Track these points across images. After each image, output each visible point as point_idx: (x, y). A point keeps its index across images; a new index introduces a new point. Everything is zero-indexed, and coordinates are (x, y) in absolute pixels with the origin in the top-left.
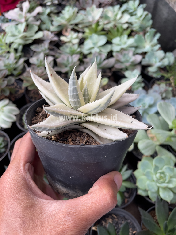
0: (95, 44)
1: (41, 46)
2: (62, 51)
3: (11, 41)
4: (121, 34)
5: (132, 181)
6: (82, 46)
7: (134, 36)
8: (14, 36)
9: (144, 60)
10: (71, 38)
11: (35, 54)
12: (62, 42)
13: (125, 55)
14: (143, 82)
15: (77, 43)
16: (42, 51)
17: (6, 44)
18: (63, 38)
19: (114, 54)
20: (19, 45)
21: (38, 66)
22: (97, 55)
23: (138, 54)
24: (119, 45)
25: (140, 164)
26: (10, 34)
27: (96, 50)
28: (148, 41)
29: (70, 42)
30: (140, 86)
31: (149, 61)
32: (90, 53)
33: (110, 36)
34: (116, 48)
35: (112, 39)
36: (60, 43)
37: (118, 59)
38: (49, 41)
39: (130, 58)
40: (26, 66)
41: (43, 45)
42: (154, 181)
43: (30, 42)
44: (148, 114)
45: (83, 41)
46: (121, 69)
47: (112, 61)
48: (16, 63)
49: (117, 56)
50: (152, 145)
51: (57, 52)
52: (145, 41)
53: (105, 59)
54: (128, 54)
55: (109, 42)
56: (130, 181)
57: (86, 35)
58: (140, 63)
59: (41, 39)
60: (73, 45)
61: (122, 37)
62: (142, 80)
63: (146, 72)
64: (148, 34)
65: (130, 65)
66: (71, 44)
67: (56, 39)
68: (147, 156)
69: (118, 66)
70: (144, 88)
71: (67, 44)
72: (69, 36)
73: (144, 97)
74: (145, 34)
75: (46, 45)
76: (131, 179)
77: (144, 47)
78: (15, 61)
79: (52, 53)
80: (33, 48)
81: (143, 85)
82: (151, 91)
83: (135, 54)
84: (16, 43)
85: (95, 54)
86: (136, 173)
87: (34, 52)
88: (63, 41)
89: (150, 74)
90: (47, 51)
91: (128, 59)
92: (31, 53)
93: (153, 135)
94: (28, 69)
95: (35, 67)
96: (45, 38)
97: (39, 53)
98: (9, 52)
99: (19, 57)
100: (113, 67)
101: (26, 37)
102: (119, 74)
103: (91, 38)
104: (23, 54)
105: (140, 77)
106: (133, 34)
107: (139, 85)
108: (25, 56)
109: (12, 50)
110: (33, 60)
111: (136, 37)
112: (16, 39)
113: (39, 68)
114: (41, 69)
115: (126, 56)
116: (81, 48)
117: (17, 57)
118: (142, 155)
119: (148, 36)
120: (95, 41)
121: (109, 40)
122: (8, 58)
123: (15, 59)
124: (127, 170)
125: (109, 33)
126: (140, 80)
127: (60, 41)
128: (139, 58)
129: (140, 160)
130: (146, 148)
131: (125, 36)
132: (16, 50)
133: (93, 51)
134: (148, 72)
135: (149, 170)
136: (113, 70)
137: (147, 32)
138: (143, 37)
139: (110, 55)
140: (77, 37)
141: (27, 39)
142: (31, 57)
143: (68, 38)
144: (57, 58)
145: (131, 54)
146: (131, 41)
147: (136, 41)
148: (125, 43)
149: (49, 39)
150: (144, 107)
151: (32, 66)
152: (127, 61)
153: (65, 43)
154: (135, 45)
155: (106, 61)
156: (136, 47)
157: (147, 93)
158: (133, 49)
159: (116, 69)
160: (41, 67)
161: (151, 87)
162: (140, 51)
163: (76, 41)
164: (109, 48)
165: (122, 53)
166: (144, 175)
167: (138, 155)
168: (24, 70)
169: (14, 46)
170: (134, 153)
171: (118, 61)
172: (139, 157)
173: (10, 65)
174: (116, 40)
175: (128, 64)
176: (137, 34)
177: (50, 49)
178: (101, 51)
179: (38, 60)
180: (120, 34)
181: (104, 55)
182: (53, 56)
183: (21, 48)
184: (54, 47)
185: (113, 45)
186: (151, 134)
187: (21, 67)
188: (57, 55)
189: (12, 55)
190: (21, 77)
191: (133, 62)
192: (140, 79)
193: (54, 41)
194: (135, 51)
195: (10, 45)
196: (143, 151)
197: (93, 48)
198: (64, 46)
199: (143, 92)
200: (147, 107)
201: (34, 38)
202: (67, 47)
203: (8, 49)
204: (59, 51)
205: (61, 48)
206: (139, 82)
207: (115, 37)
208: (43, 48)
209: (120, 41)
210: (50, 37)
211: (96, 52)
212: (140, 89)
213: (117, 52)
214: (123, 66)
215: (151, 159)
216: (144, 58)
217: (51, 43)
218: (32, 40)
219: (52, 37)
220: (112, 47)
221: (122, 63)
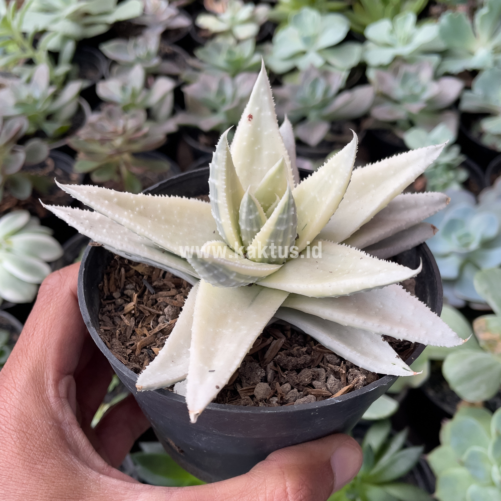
0: (309, 40)
1: (136, 46)
2: (202, 61)
3: (41, 28)
4: (397, 11)
5: (421, 483)
6: (267, 46)
7: (438, 16)
8: (48, 10)
9: (467, 94)
10: (233, 19)
11: (115, 69)
12: (203, 34)
13: (405, 78)
14: (463, 165)
15: (251, 37)
16: (139, 60)
17: (24, 34)
18: (205, 21)
19: (371, 74)
20: (66, 38)
21: (126, 109)
22: (314, 74)
23: (448, 75)
24: (388, 45)
25: (448, 430)
26: (35, 5)
27: (314, 60)
28: (483, 34)
29: (229, 32)
30: (455, 179)
31: (486, 97)
32: (294, 70)
33: (360, 17)
34: (377, 56)
35: (364, 27)
36: (197, 38)
37: (384, 89)
38: (160, 30)
39: (424, 89)
40: (86, 107)
41: (140, 40)
42: (493, 484)
43: (100, 29)
44: (478, 268)
45: (269, 29)
46: (394, 123)
47: (363, 96)
48: (55, 96)
49: (381, 80)
50: (490, 368)
51: (185, 66)
52: (475, 34)
53: (340, 91)
54: (417, 74)
55: (355, 37)
56: (416, 483)
57: (280, 10)
58: (457, 102)
59: (137, 22)
60: (239, 41)
61: (399, 19)
62: (462, 158)
63: (474, 135)
64: (484, 11)
65: (423, 111)
66: (231, 41)
67: (183, 22)
68: (472, 405)
69: (383, 113)
70: (466, 185)
71: (219, 40)
72: (227, 16)
73: (466, 213)
74: (473, 11)
75: (151, 42)
76: (418, 476)
77: (472, 54)
78: (52, 90)
79: (170, 67)
80: (109, 49)
81: (463, 175)
82: (489, 196)
83: (438, 76)
84: (56, 33)
85: (307, 74)
86: (435, 459)
87: (114, 63)
88: (207, 30)
89: (487, 141)
90: (155, 62)
91: (417, 90)
92: (104, 67)
93: (495, 335)
94: (92, 117)
95: (118, 110)
96: (147, 20)
97: (129, 66)
98: (30, 62)
99: (62, 79)
100: (366, 116)
101: (87, 14)
102: (387, 138)
103: (297, 20)
104: (76, 69)
105: (456, 150)
106: (435, 10)
107: (451, 174)
108: (82, 76)
109: (41, 55)
110: (109, 89)
111: (444, 20)
112: (56, 21)
113: (126, 115)
114: (134, 116)
115: (411, 82)
116: (262, 52)
117: (57, 77)
118: (455, 399)
119: (484, 17)
120: (310, 31)
121: (357, 29)
122: (29, 81)
123: (51, 83)
124: (404, 447)
125: (357, 7)
126: (454, 160)
127: (198, 29)
128: (452, 88)
129: (450, 417)
130: (469, 377)
131: (409, 18)
132: (54, 56)
133: (303, 63)
134: (482, 134)
135: (476, 449)
136: (367, 124)
137: (482, 6)
138: (467, 22)
139: (357, 77)
140: (252, 19)
141: (89, 20)
142: (103, 78)
143: (221, 21)
144: (186, 83)
145: (426, 75)
146: (429, 33)
147: (444, 34)
148: (408, 40)
149: (161, 23)
150: (467, 245)
151: (106, 109)
152: (414, 98)
153: (214, 35)
154: (441, 45)
155: (345, 97)
156: (444, 54)
157: (477, 202)
158: (435, 59)
159: (377, 121)
160: (133, 111)
161: (492, 183)
162: (456, 66)
163: (249, 31)
164: (354, 54)
165: (396, 72)
166: (462, 464)
167: (443, 400)
168: (78, 120)
169: (50, 43)
170: (431, 393)
171: (384, 97)
172: (447, 408)
173: (36, 102)
174: (377, 31)
175: (415, 108)
176: (447, 12)
177: (165, 56)
178: (327, 63)
179: (123, 88)
180: (390, 9)
181: (339, 78)
182: (174, 77)
183: (69, 49)
184: (177, 50)
185: (369, 45)
186: (486, 330)
187: (70, 110)
188: (185, 75)
189: (43, 71)
190: (71, 141)
191: (430, 102)
192: (454, 155)
193: (178, 31)
194: (439, 66)
195: (36, 39)
196: (459, 389)
197: (303, 53)
198: (209, 47)
199: (464, 200)
200: (474, 246)
201: (112, 19)
202: (218, 49)
203: (30, 53)
204: (191, 62)
205: (199, 53)
206: (449, 167)
207: (375, 19)
208: (141, 52)
209: (392, 32)
210: (165, 17)
211: (312, 66)
212: (455, 187)
213: (381, 67)
214: (399, 113)
215: (486, 413)
216: (468, 88)
217: (167, 34)
218: (107, 24)
219: (172, 18)
220: (366, 50)
221: (396, 102)
